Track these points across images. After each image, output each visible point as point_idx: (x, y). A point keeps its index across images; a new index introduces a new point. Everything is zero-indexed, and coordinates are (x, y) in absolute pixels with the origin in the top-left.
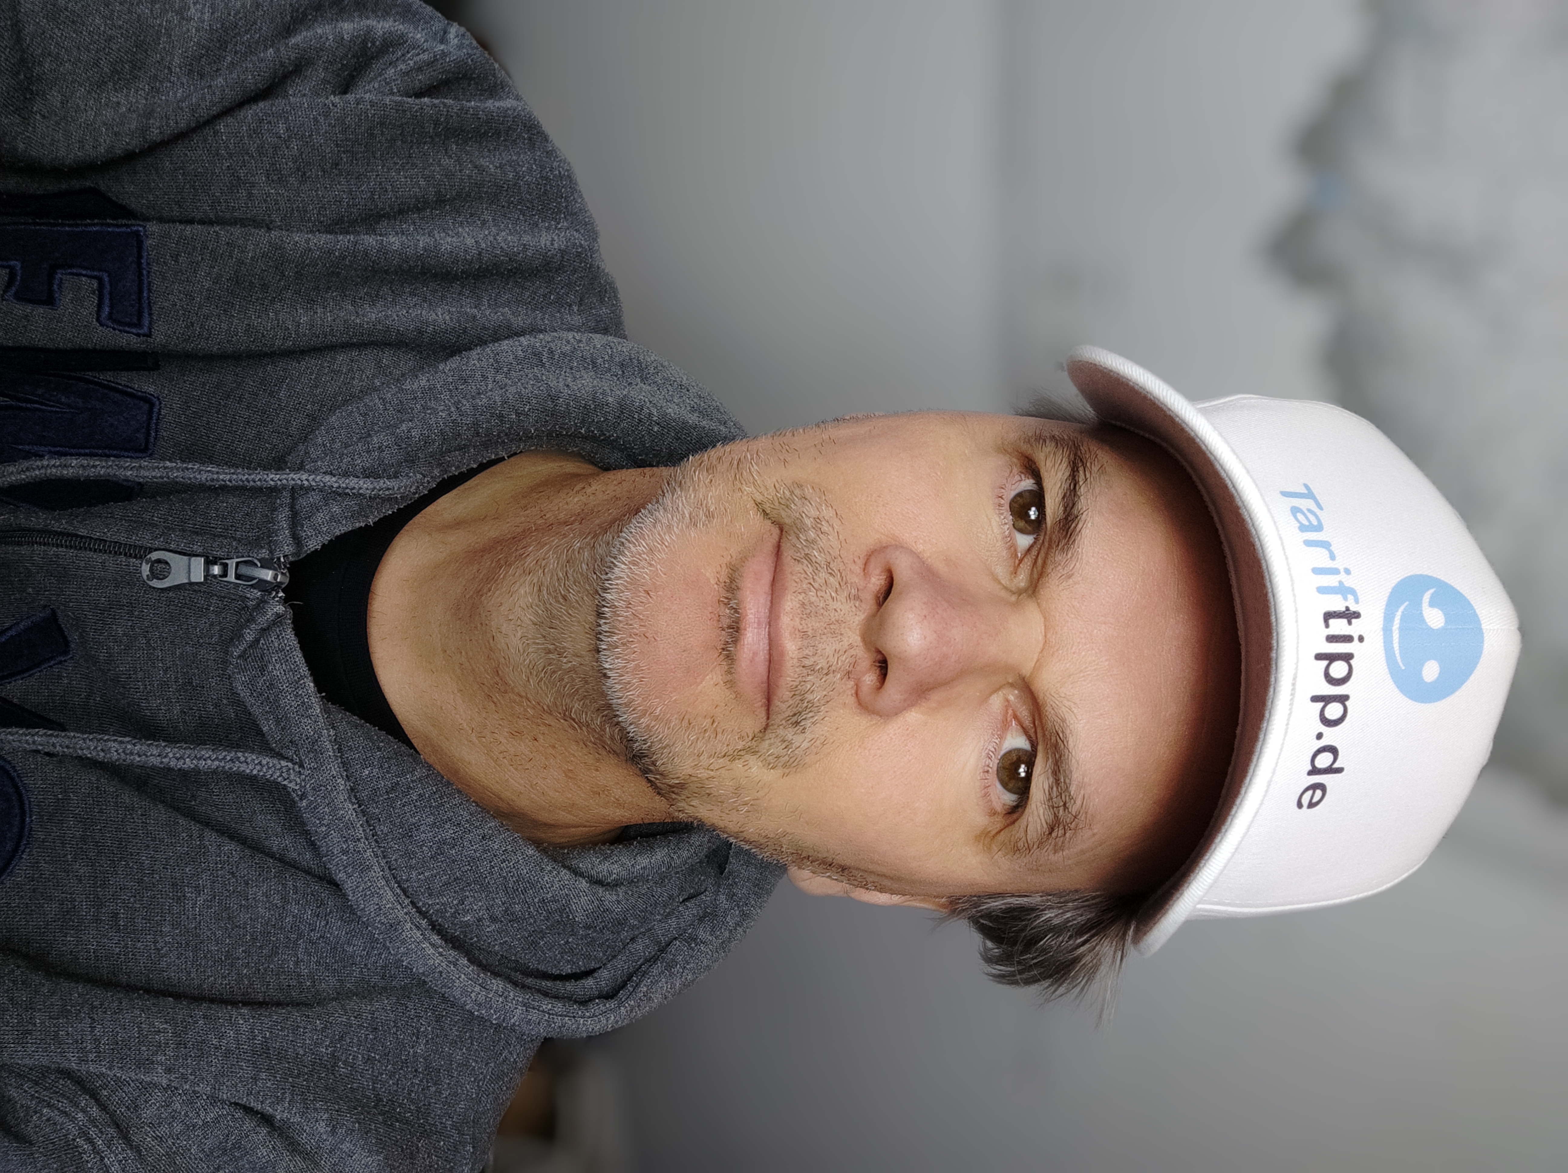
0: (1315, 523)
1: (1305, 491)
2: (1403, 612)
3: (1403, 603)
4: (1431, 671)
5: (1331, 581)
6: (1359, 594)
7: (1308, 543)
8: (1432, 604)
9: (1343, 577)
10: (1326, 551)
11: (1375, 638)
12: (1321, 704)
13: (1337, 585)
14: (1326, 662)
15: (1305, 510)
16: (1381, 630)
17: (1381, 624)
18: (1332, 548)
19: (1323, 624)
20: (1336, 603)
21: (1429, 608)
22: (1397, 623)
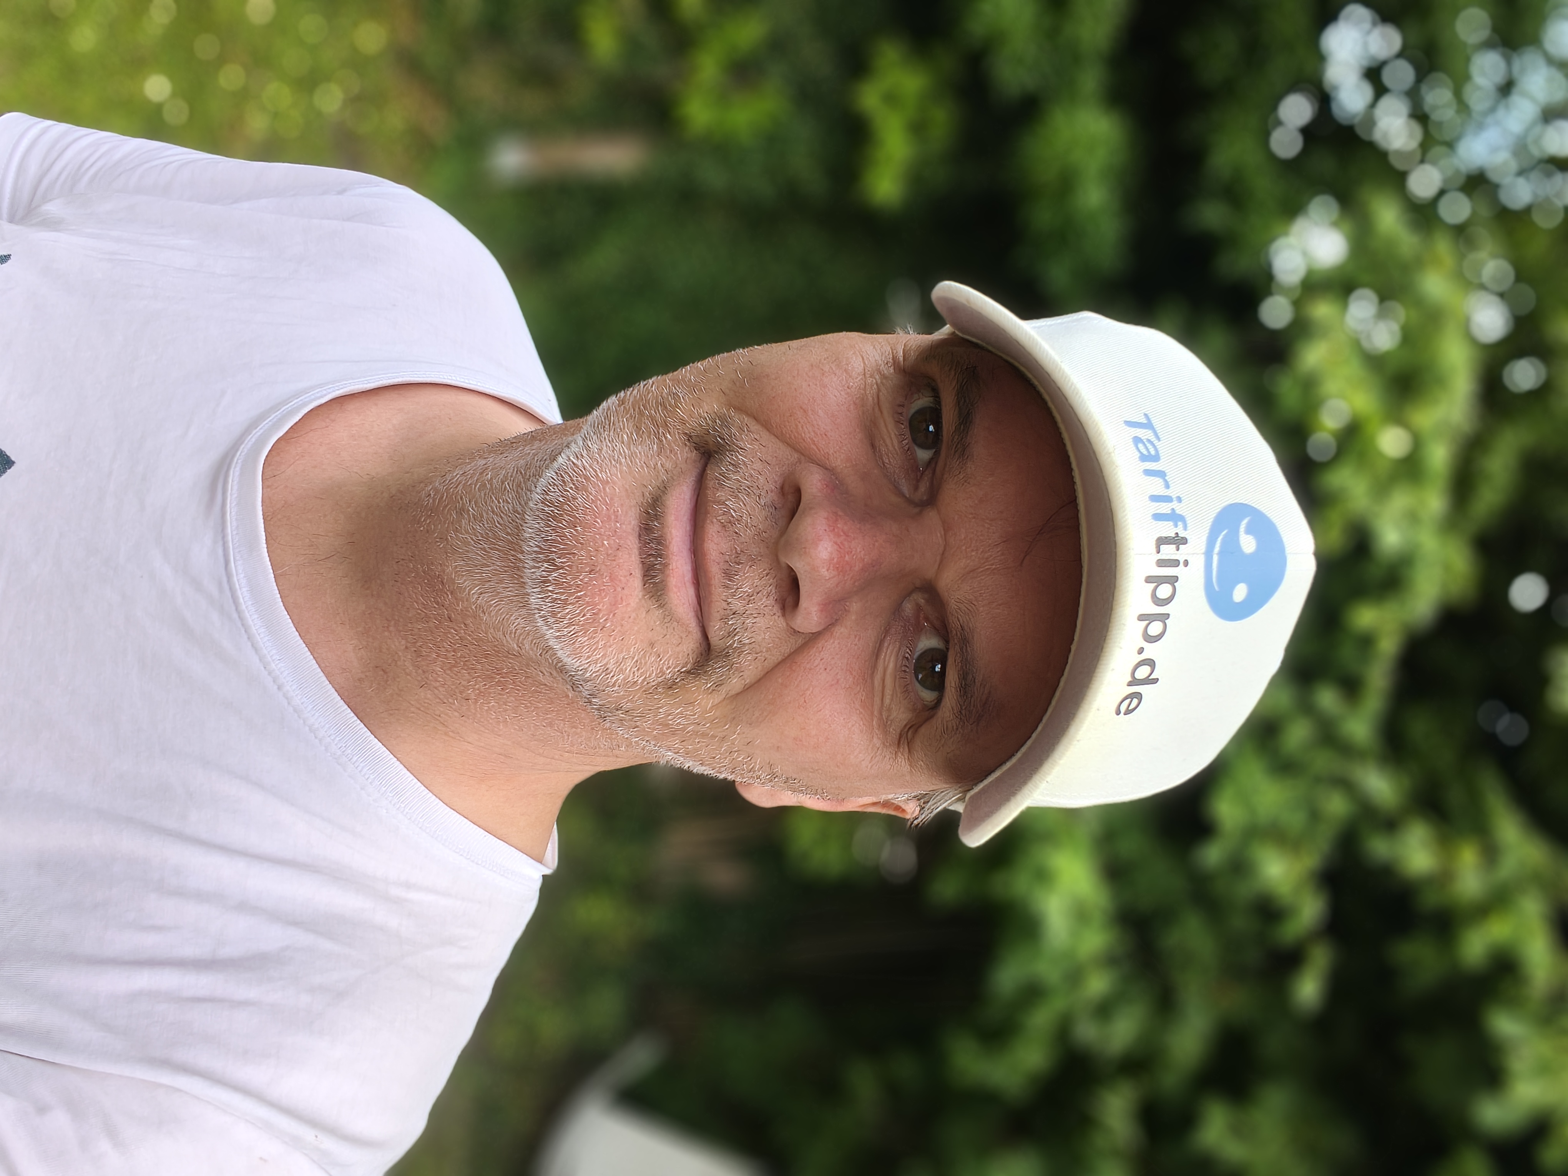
0: (1153, 452)
1: (1145, 421)
2: (1223, 539)
3: (1223, 531)
4: (1240, 593)
5: (1164, 508)
6: (1188, 522)
7: (1148, 473)
8: (1248, 531)
9: (1174, 505)
10: (1161, 480)
11: (1198, 563)
12: (1147, 622)
13: (1169, 512)
14: (1155, 584)
15: (1145, 441)
16: (1203, 556)
17: (1203, 550)
18: (1166, 478)
19: (1154, 550)
20: (1168, 529)
21: (1244, 535)
22: (1217, 549)
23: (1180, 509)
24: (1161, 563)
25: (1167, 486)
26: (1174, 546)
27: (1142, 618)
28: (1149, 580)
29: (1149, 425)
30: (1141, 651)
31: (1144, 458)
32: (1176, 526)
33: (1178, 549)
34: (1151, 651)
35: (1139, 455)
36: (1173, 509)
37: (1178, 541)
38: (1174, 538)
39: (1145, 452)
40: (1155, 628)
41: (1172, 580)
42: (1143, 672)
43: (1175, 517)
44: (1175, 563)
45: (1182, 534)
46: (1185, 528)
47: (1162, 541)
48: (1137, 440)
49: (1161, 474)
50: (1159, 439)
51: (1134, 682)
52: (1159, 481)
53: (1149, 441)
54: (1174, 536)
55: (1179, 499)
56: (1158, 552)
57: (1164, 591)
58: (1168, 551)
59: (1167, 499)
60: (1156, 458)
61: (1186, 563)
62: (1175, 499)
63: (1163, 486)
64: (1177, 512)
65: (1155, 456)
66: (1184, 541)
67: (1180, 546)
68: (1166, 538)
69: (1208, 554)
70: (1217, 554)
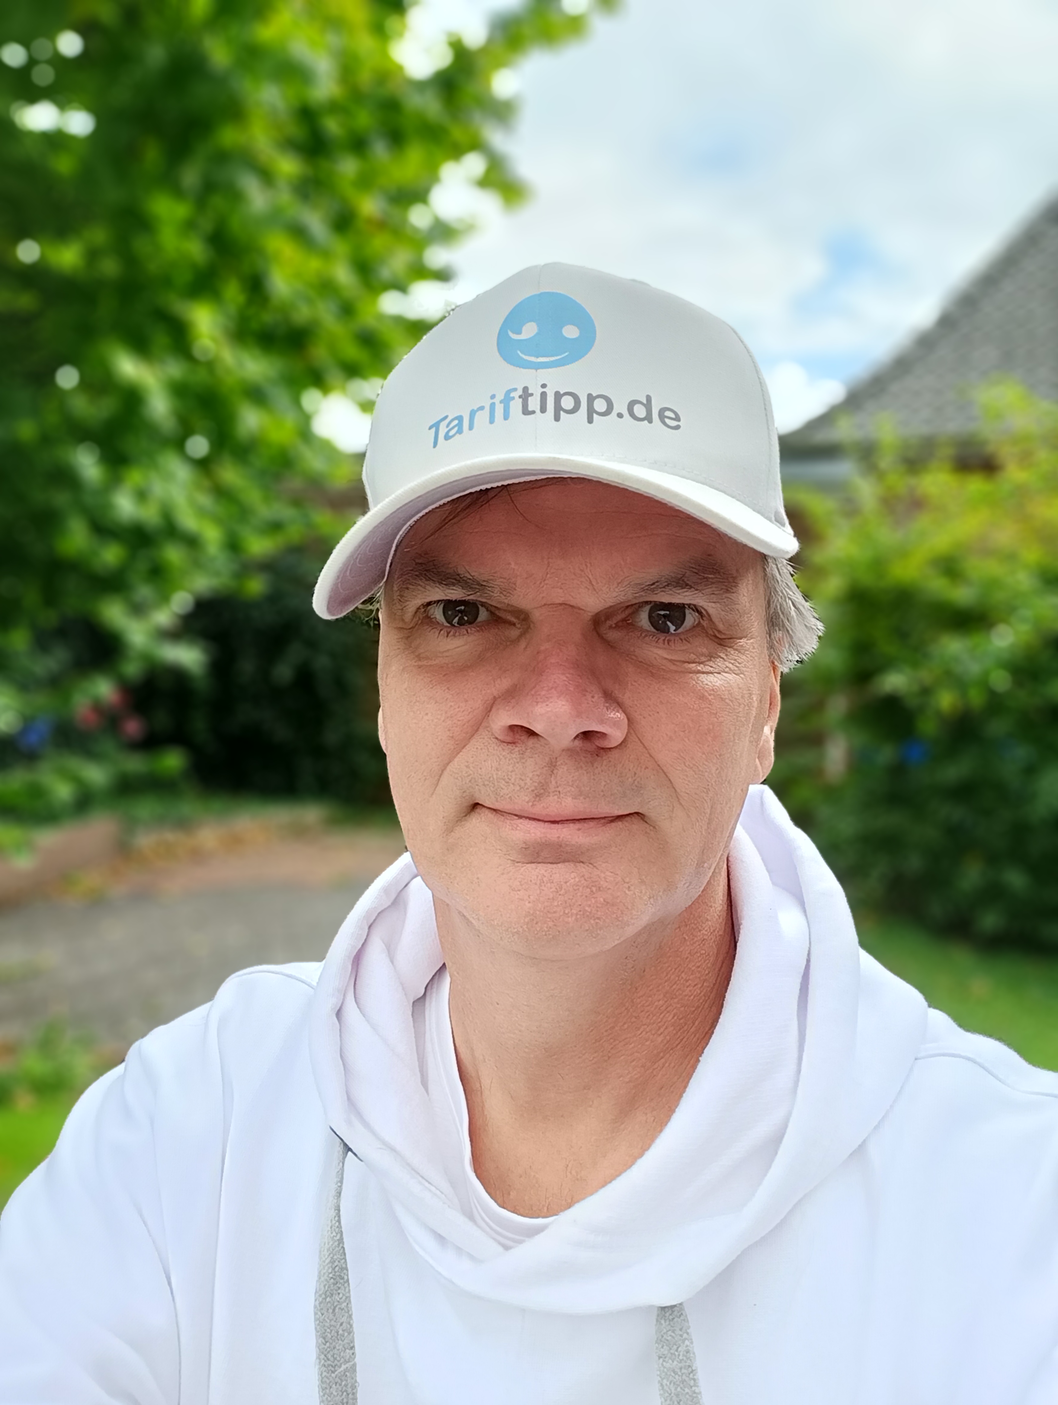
0: (456, 422)
1: (434, 430)
2: (525, 355)
3: (518, 354)
4: (571, 332)
5: (500, 410)
6: (511, 388)
7: (471, 428)
8: (520, 332)
9: (497, 401)
10: (477, 413)
11: (544, 375)
12: (595, 415)
13: (502, 405)
14: (562, 413)
15: (448, 429)
16: (538, 371)
17: (534, 371)
18: (475, 409)
19: (533, 416)
20: (516, 405)
21: (522, 334)
22: (533, 359)
23: (500, 397)
24: (543, 410)
25: (482, 408)
26: (530, 398)
27: (590, 421)
28: (557, 418)
29: (436, 426)
30: (620, 415)
31: (460, 431)
32: (513, 398)
33: (532, 395)
34: (620, 406)
35: (458, 434)
36: (501, 402)
37: (526, 394)
38: (523, 400)
39: (456, 429)
40: (600, 405)
41: (558, 396)
42: (640, 411)
43: (507, 400)
44: (544, 395)
45: (520, 392)
46: (515, 390)
47: (526, 412)
48: (447, 437)
49: (473, 414)
50: (446, 417)
51: (649, 418)
52: (478, 415)
53: (448, 426)
54: (521, 400)
55: (493, 397)
56: (533, 412)
57: (567, 403)
58: (534, 403)
59: (493, 406)
60: (460, 418)
61: (544, 386)
62: (493, 401)
63: (482, 412)
64: (503, 398)
65: (459, 421)
66: (525, 389)
67: (530, 392)
68: (523, 406)
69: (537, 366)
70: (537, 357)
